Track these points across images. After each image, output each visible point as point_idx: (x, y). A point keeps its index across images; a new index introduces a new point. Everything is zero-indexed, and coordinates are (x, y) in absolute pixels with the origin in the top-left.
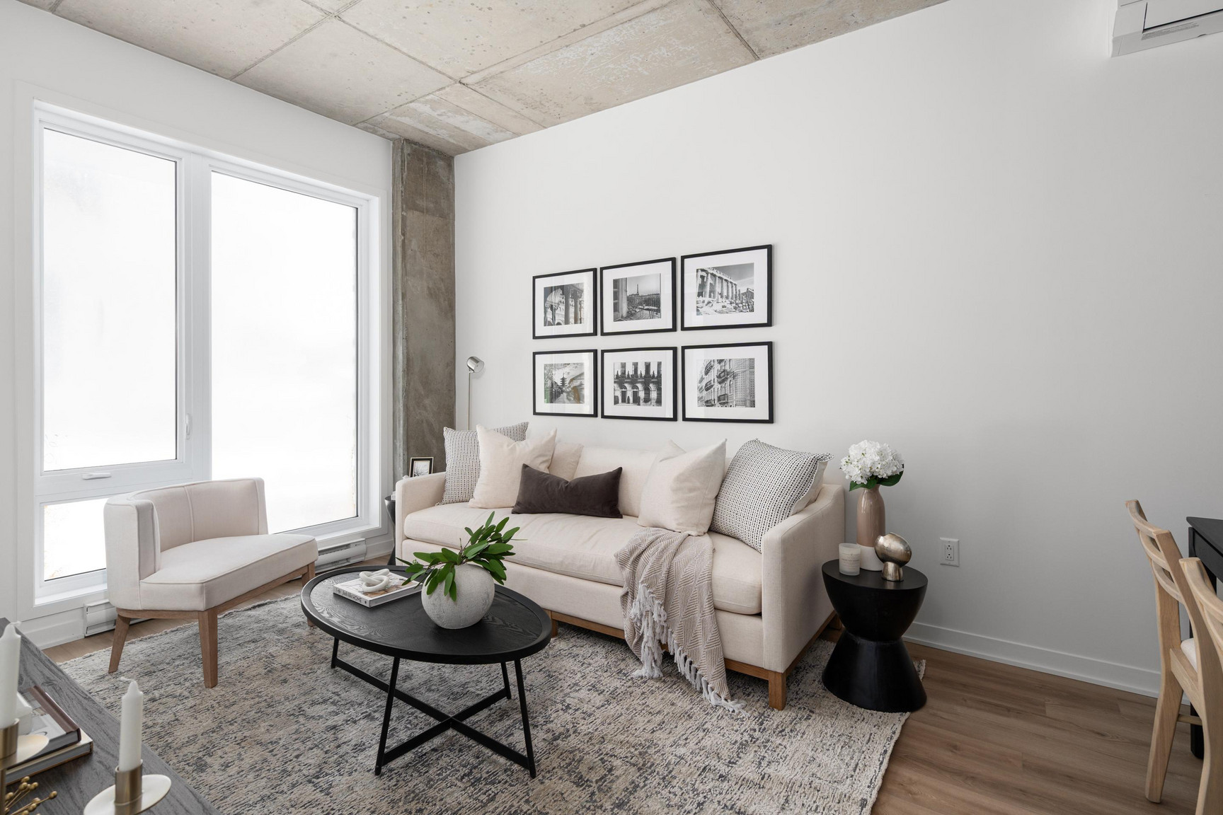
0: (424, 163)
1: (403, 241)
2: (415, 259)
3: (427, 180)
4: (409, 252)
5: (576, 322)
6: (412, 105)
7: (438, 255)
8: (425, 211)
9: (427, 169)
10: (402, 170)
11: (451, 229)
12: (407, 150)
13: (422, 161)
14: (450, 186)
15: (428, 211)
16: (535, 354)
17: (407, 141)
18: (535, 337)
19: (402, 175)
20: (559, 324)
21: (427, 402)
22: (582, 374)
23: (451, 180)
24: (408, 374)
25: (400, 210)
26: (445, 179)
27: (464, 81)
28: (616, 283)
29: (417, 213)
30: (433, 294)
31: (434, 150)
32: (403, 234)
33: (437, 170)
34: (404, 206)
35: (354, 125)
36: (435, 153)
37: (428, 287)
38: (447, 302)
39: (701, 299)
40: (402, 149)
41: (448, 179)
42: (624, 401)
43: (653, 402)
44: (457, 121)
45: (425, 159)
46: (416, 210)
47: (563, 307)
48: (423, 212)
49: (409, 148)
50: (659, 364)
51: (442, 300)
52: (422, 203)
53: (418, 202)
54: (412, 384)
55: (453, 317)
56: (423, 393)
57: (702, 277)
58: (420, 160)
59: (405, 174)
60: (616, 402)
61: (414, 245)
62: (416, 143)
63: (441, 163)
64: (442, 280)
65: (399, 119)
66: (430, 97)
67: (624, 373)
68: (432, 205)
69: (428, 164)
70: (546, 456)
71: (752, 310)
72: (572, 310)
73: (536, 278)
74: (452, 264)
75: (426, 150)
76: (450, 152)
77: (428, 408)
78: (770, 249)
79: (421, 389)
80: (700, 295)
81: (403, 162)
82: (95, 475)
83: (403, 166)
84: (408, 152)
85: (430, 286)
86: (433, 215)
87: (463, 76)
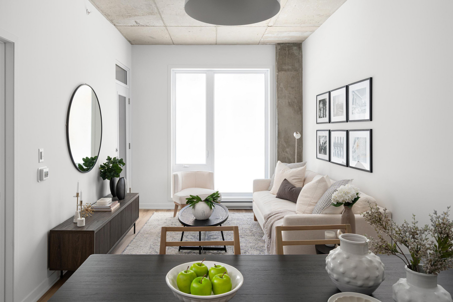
0: (287, 50)
1: (277, 84)
2: (282, 91)
3: (288, 57)
4: (280, 89)
5: (325, 117)
7: (293, 88)
8: (287, 70)
9: (288, 52)
10: (277, 56)
11: (300, 75)
13: (285, 50)
14: (300, 56)
15: (288, 70)
16: (317, 131)
17: (279, 44)
18: (317, 123)
19: (277, 58)
20: (322, 117)
21: (287, 150)
22: (326, 141)
23: (301, 54)
24: (279, 139)
26: (297, 54)
27: (269, 25)
28: (334, 97)
29: (283, 72)
30: (291, 105)
31: (291, 43)
32: (277, 82)
33: (293, 51)
34: (277, 71)
36: (292, 45)
38: (298, 107)
39: (353, 106)
40: (277, 48)
41: (299, 54)
42: (335, 156)
43: (342, 156)
44: (286, 34)
45: (287, 49)
46: (283, 71)
47: (322, 109)
48: (286, 71)
49: (279, 47)
50: (343, 137)
51: (295, 106)
52: (286, 67)
53: (284, 68)
54: (280, 142)
55: (302, 114)
56: (286, 146)
57: (353, 95)
59: (278, 58)
61: (282, 85)
62: (282, 44)
63: (295, 48)
64: (296, 98)
65: (267, 39)
66: (266, 32)
67: (335, 142)
68: (290, 67)
69: (288, 50)
70: (297, 176)
71: (366, 113)
72: (324, 111)
73: (317, 96)
74: (301, 90)
75: (288, 45)
76: (299, 42)
77: (288, 153)
78: (371, 79)
79: (285, 144)
80: (353, 104)
81: (277, 53)
82: (185, 166)
83: (277, 54)
84: (279, 48)
85: (289, 101)
86: (291, 71)
87: (267, 24)
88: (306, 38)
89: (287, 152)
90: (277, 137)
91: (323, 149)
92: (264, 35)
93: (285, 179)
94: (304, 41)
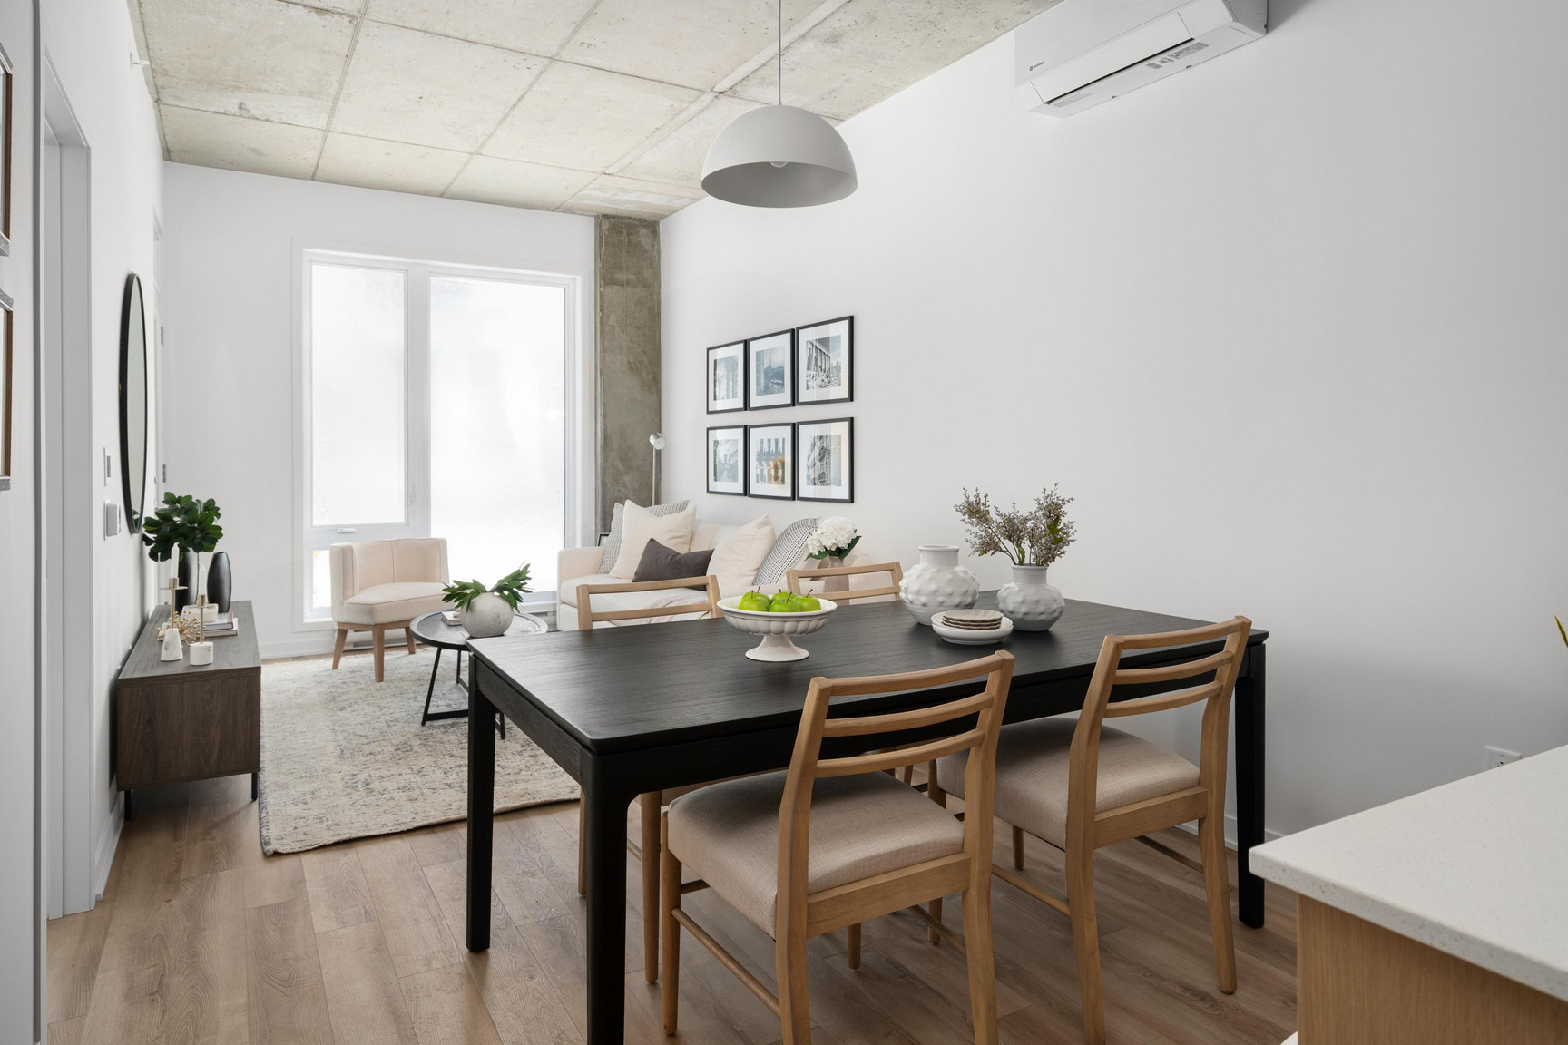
0: (625, 235)
1: (601, 317)
2: (613, 333)
3: (627, 252)
4: (607, 328)
5: (733, 396)
6: (582, 192)
7: (640, 328)
8: (625, 284)
9: (627, 241)
10: (601, 246)
11: (655, 299)
12: (605, 225)
13: (621, 233)
14: (655, 253)
15: (628, 283)
16: (708, 429)
17: (606, 216)
18: (708, 412)
19: (600, 251)
20: (723, 398)
21: (627, 479)
22: (737, 450)
23: (656, 247)
24: (605, 451)
25: (598, 286)
26: (648, 247)
27: (607, 172)
28: (758, 353)
29: (614, 288)
30: (633, 368)
31: (635, 219)
32: (601, 311)
33: (639, 239)
34: (602, 282)
35: (553, 211)
36: (638, 222)
37: (629, 362)
38: (650, 376)
39: (809, 372)
40: (600, 226)
41: (653, 247)
42: (762, 480)
43: (780, 479)
44: (633, 197)
45: (625, 231)
46: (615, 284)
47: (725, 380)
48: (622, 285)
49: (607, 224)
50: (784, 440)
51: (644, 374)
52: (621, 276)
53: (616, 276)
54: (610, 460)
55: (658, 391)
56: (622, 469)
57: (810, 349)
58: (620, 233)
59: (603, 250)
60: (757, 481)
61: (612, 320)
62: (614, 217)
63: (644, 231)
64: (645, 353)
65: (583, 202)
66: (591, 186)
67: (761, 449)
68: (632, 277)
69: (629, 235)
70: (678, 532)
71: (840, 385)
72: (731, 383)
73: (708, 350)
74: (657, 335)
75: (627, 221)
76: (652, 219)
77: (629, 486)
78: (851, 319)
79: (620, 465)
80: (808, 368)
81: (601, 238)
82: (345, 530)
83: (601, 242)
84: (607, 227)
85: (631, 360)
86: (635, 287)
87: (602, 170)
88: (674, 211)
89: (625, 486)
90: (601, 447)
91: (728, 470)
92: (581, 191)
93: (652, 540)
94: (664, 217)
